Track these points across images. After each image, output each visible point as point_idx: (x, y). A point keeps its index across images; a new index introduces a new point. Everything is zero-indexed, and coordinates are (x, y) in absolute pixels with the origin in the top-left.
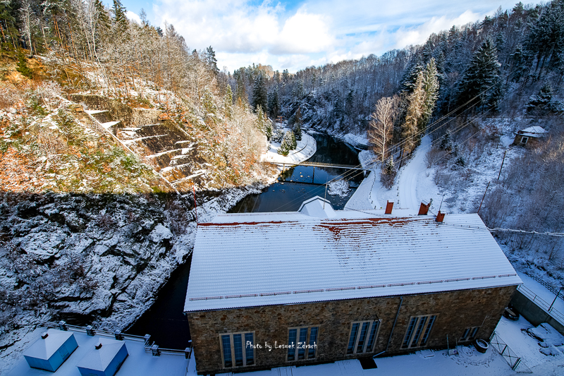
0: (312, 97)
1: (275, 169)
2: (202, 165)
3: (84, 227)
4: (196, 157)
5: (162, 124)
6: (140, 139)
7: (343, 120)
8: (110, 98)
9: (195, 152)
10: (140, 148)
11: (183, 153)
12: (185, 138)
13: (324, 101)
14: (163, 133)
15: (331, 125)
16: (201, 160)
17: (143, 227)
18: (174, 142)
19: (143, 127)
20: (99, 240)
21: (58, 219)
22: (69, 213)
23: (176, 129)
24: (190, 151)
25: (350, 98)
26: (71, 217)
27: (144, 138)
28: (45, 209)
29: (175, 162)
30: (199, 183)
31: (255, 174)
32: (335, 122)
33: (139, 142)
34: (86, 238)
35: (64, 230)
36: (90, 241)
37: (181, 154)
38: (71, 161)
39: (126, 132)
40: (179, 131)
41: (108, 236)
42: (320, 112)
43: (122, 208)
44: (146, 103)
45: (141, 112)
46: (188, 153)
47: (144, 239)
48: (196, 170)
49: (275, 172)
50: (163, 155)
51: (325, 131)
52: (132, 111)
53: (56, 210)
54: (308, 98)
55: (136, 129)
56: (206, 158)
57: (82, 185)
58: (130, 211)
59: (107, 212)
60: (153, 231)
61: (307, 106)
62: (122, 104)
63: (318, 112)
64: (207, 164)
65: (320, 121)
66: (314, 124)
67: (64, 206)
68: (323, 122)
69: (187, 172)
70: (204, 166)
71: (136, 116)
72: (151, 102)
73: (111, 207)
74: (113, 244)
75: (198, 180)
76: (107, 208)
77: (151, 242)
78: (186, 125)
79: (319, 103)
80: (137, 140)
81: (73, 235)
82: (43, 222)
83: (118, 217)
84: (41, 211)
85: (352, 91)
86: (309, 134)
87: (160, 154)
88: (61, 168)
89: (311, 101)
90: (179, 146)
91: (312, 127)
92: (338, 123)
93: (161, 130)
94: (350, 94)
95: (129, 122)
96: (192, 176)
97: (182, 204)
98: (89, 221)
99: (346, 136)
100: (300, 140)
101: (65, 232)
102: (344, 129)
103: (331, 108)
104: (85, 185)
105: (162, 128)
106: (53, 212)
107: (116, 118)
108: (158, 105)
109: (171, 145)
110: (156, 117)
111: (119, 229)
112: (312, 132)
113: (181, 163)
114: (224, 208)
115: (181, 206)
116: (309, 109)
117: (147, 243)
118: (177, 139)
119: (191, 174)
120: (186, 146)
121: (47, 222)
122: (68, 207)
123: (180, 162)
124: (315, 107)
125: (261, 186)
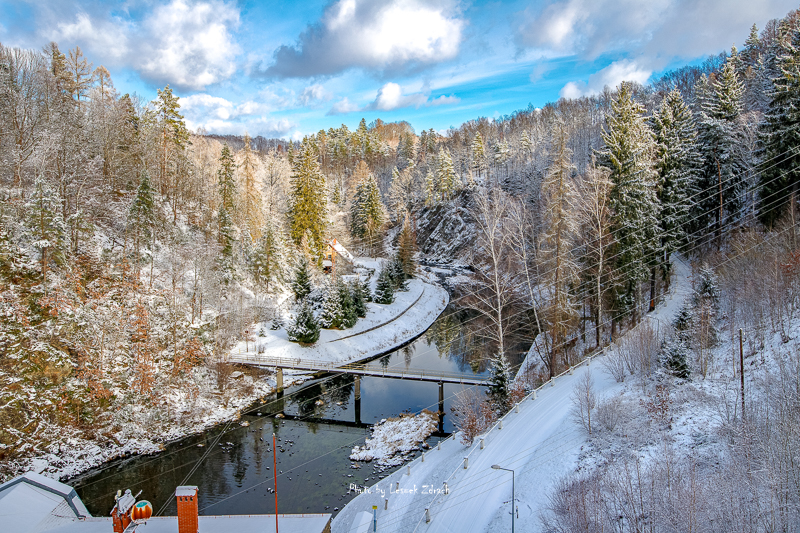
0: (475, 191)
54: (465, 195)
125: (176, 432)
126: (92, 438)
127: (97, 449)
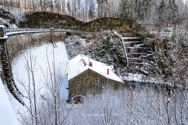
4: (149, 58)
10: (134, 50)
12: (153, 50)
14: (148, 47)
19: (144, 45)
24: (150, 55)
27: (140, 48)
30: (140, 66)
50: (139, 54)
70: (149, 62)
80: (137, 48)
90: (148, 53)
114: (143, 80)
118: (150, 50)
119: (141, 63)
123: (142, 58)
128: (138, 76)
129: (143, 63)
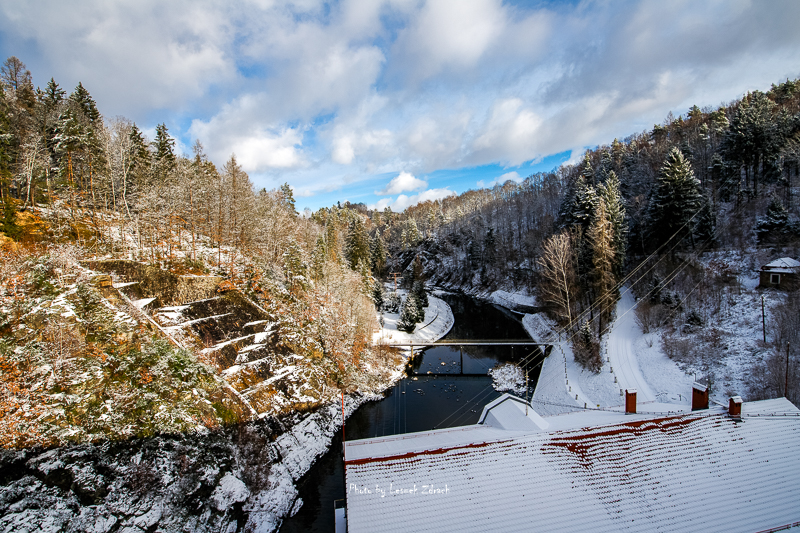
0: (432, 241)
1: (398, 356)
2: (287, 359)
3: (104, 492)
4: (278, 347)
5: (223, 297)
6: (189, 323)
7: (484, 271)
8: (144, 263)
9: (276, 338)
10: (189, 338)
11: (257, 340)
12: (258, 316)
13: (449, 246)
14: (224, 310)
15: (466, 280)
16: (286, 350)
17: (202, 482)
18: (242, 324)
19: (192, 305)
20: (127, 517)
21: (61, 480)
22: (82, 466)
23: (244, 303)
24: (268, 337)
25: (490, 241)
26: (83, 473)
27: (195, 321)
28: (40, 462)
29: (244, 358)
30: (285, 390)
31: (368, 366)
32: (473, 275)
33: (186, 328)
34: (105, 516)
35: (69, 502)
36: (113, 520)
37: (253, 343)
38: (92, 368)
39: (166, 314)
40: (250, 306)
41: (144, 506)
42: (447, 262)
43: (169, 447)
44: (198, 268)
45: (190, 281)
46: (264, 341)
47: (203, 507)
48: (278, 368)
49: (399, 362)
50: (225, 347)
51: (460, 290)
52: (176, 281)
53: (58, 462)
54: (426, 244)
55: (182, 308)
56: (293, 347)
57: (105, 410)
58: (181, 453)
59: (143, 458)
60: (218, 488)
61: (425, 255)
62: (161, 271)
63: (444, 263)
64: (295, 356)
65: (449, 275)
66: (440, 281)
67: (75, 454)
68: (454, 277)
69: (265, 373)
70: (291, 360)
71: (182, 287)
72: (207, 265)
73: (150, 448)
74: (152, 523)
75: (282, 386)
76: (144, 451)
77: (215, 511)
78: (259, 296)
79: (444, 250)
80: (184, 324)
81: (84, 510)
82: (32, 489)
83: (162, 467)
84: (32, 467)
85: (491, 230)
86: (436, 296)
87: (221, 346)
88: (75, 382)
89: (432, 248)
90: (250, 330)
91: (437, 285)
92: (478, 276)
93: (221, 307)
94: (490, 234)
95: (169, 299)
96: (273, 379)
97: (259, 431)
98: (113, 479)
99: (494, 295)
100: (427, 306)
101: (69, 507)
102: (488, 284)
103: (462, 256)
104: (110, 410)
105: (223, 303)
106: (54, 466)
107: (148, 293)
108: (216, 268)
109: (237, 329)
110: (213, 287)
111: (162, 490)
112: (439, 292)
113: (255, 359)
114: (327, 433)
115: (257, 436)
116: (430, 259)
117: (208, 514)
118: (247, 319)
119: (271, 375)
120: (261, 328)
121: (41, 488)
122: (82, 453)
123: (252, 356)
124: (438, 256)
125: (382, 387)
126: (346, 393)
127: (352, 400)
128: (308, 429)
129: (279, 371)
